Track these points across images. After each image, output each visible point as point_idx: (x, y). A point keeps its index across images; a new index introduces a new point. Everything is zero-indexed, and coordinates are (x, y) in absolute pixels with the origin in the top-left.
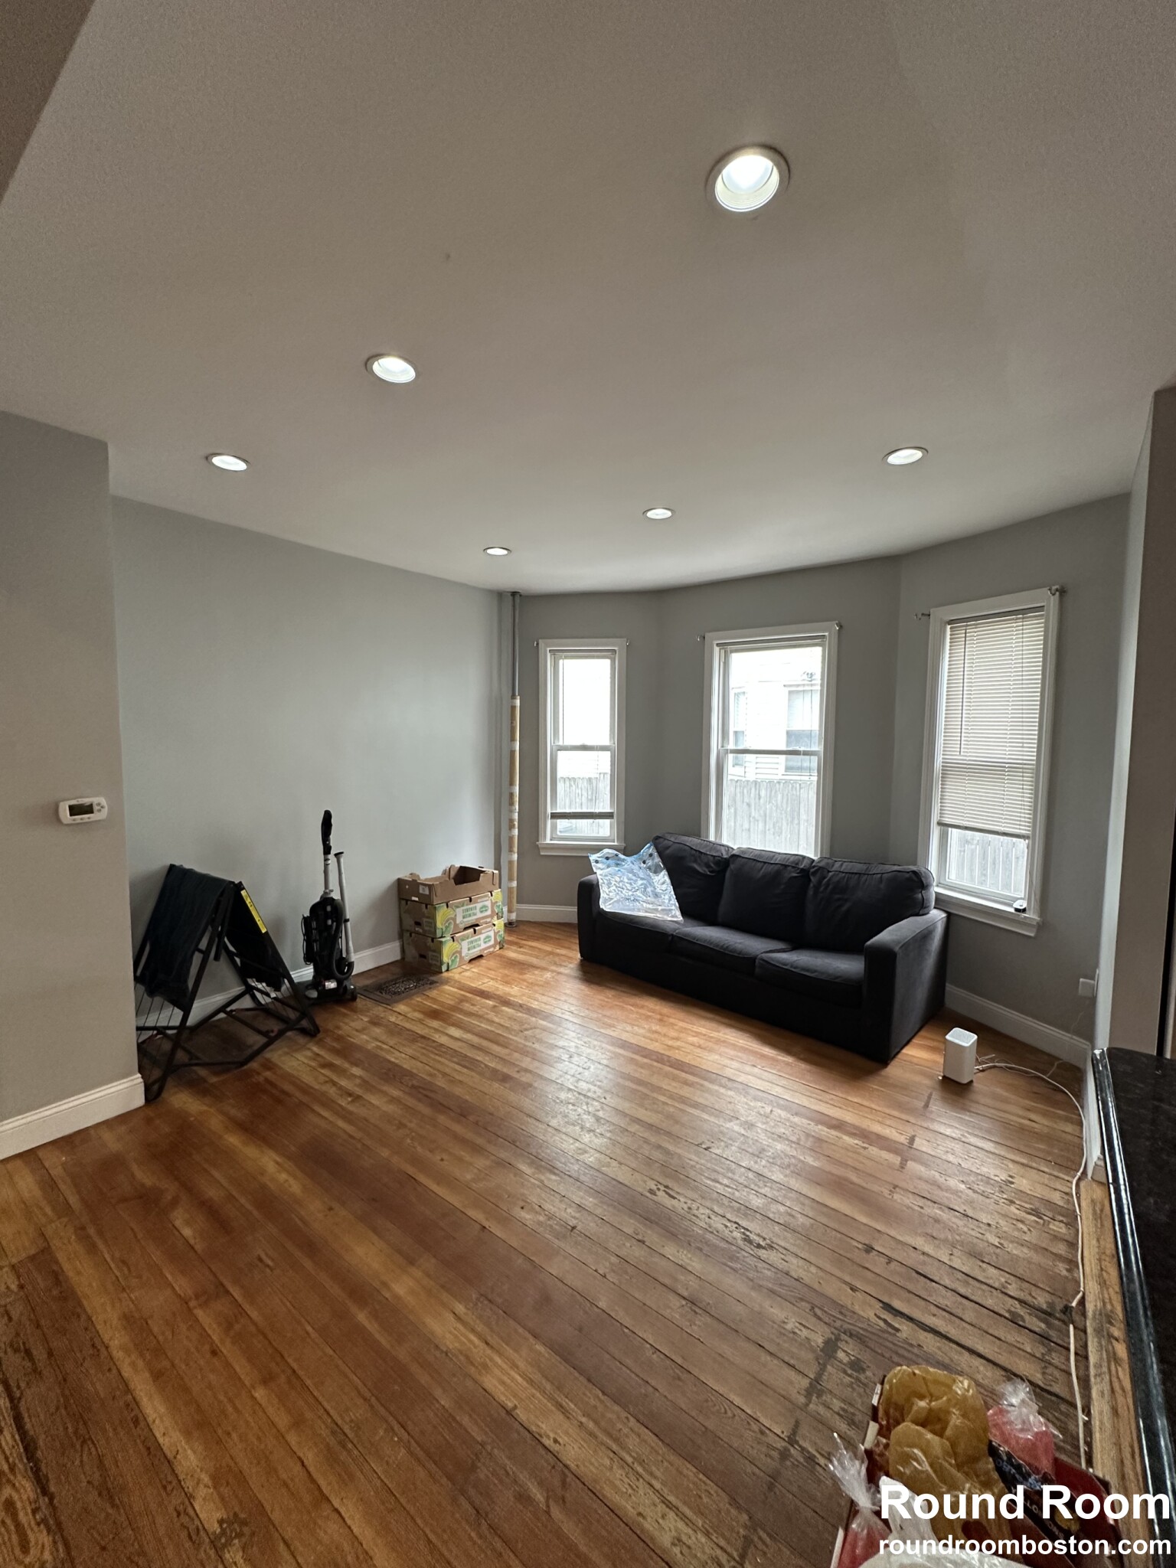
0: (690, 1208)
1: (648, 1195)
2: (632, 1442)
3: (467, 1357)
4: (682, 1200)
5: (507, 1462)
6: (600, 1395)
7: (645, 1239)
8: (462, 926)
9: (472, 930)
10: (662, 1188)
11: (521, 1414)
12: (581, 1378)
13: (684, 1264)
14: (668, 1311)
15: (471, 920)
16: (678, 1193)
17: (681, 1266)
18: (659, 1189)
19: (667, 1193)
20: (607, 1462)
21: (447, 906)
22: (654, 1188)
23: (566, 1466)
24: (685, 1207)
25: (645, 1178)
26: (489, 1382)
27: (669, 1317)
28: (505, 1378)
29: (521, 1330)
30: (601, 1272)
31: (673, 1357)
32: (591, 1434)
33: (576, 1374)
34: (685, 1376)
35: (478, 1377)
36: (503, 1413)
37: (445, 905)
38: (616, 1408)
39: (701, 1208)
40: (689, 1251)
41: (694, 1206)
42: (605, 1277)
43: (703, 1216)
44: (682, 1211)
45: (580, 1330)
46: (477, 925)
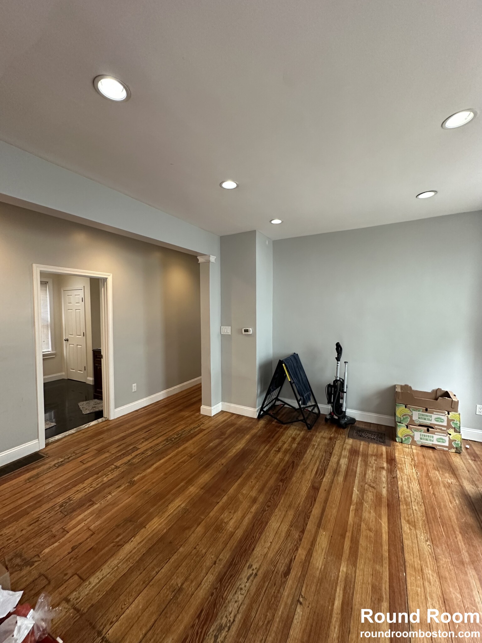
0: (241, 589)
1: (248, 564)
2: (125, 566)
3: (165, 512)
4: (247, 585)
5: (130, 529)
6: (143, 553)
7: (217, 565)
8: (417, 423)
9: (426, 429)
10: (255, 572)
11: (144, 529)
12: (151, 546)
13: (202, 585)
14: (175, 578)
15: (427, 422)
16: (252, 581)
17: (200, 584)
18: (253, 570)
19: (251, 575)
20: (120, 558)
21: (406, 407)
22: (254, 567)
23: (124, 545)
24: (243, 586)
25: (260, 562)
26: (155, 520)
27: (173, 578)
28: (156, 523)
29: (173, 523)
30: (197, 547)
31: (153, 580)
32: (131, 552)
33: (153, 544)
34: (144, 585)
35: (158, 515)
36: (144, 525)
37: (404, 405)
38: (138, 559)
39: (243, 597)
40: (210, 588)
41: (243, 592)
42: (195, 549)
43: (236, 598)
44: (239, 584)
45: (170, 543)
46: (432, 428)
